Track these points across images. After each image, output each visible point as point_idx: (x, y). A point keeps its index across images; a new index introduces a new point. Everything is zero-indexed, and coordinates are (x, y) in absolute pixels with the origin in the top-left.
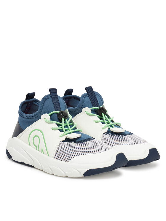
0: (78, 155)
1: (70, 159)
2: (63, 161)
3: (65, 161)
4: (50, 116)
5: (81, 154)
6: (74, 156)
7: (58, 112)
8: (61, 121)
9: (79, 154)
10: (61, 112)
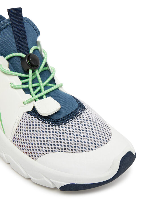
0: (52, 151)
1: (38, 156)
2: (25, 154)
3: (30, 156)
4: (8, 60)
5: (57, 150)
6: (45, 152)
7: (23, 55)
8: (27, 72)
9: (54, 150)
10: (27, 56)
